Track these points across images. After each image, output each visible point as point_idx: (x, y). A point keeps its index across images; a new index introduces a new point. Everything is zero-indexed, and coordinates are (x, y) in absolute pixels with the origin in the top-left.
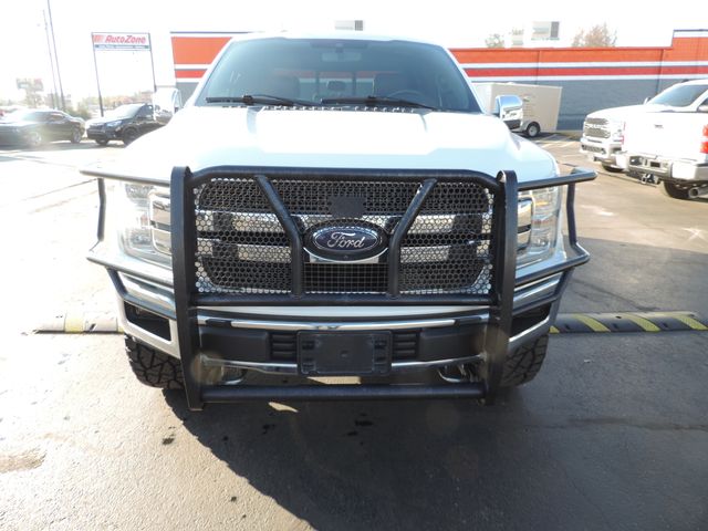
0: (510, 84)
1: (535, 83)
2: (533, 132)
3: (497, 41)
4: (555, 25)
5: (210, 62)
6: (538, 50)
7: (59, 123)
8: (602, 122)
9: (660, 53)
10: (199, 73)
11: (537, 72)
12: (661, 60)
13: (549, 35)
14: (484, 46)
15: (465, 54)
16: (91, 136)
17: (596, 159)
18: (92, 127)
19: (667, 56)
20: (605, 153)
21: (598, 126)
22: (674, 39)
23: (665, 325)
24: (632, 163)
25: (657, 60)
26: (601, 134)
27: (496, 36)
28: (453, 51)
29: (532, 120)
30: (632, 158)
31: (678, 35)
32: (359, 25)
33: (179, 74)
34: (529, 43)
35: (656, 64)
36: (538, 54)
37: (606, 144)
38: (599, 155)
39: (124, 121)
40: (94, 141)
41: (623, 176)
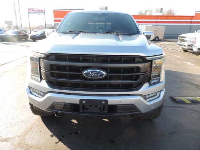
0: (150, 25)
1: (156, 25)
2: (157, 39)
3: (141, 13)
4: (162, 9)
5: (63, 18)
6: (157, 16)
7: (22, 34)
8: (184, 37)
9: (192, 17)
10: (60, 21)
11: (157, 22)
12: (192, 19)
13: (160, 11)
14: (138, 14)
15: (136, 17)
16: (31, 38)
17: (182, 48)
18: (32, 36)
19: (194, 18)
20: (186, 46)
21: (183, 39)
22: (196, 14)
23: (192, 101)
24: (198, 50)
25: (190, 20)
26: (184, 41)
27: (141, 12)
28: (133, 16)
29: (156, 36)
30: (198, 48)
31: (197, 12)
32: (106, 8)
33: (55, 21)
34: (154, 14)
35: (191, 21)
36: (157, 17)
37: (186, 44)
38: (183, 47)
39: (41, 34)
40: (32, 40)
41: (189, 53)
